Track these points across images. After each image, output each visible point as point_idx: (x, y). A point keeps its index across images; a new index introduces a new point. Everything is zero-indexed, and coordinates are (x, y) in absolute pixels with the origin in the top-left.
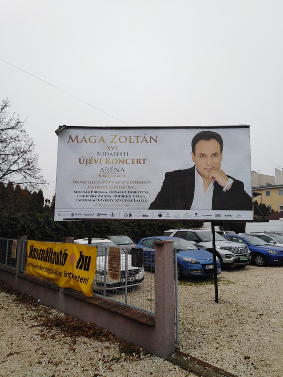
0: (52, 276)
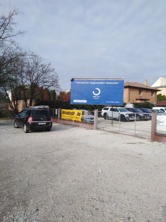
0: (71, 118)
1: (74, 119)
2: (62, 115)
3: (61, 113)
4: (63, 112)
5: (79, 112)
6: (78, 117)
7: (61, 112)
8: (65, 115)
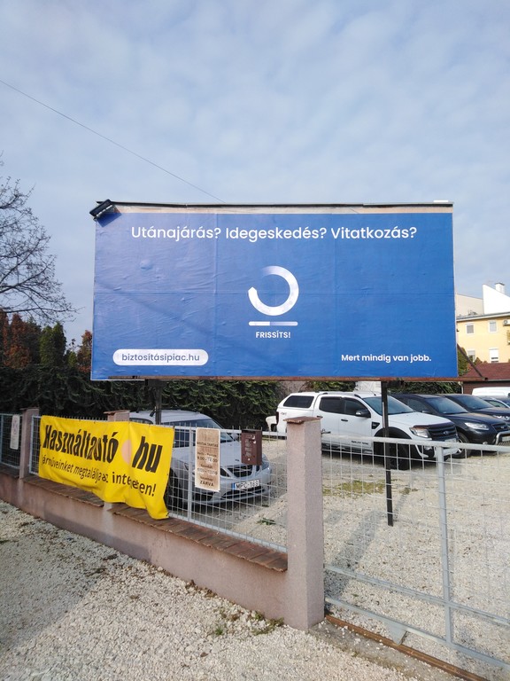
0: (89, 481)
1: (111, 493)
2: (44, 452)
3: (39, 441)
4: (48, 436)
5: (150, 441)
6: (142, 475)
7: (37, 435)
8: (61, 456)
